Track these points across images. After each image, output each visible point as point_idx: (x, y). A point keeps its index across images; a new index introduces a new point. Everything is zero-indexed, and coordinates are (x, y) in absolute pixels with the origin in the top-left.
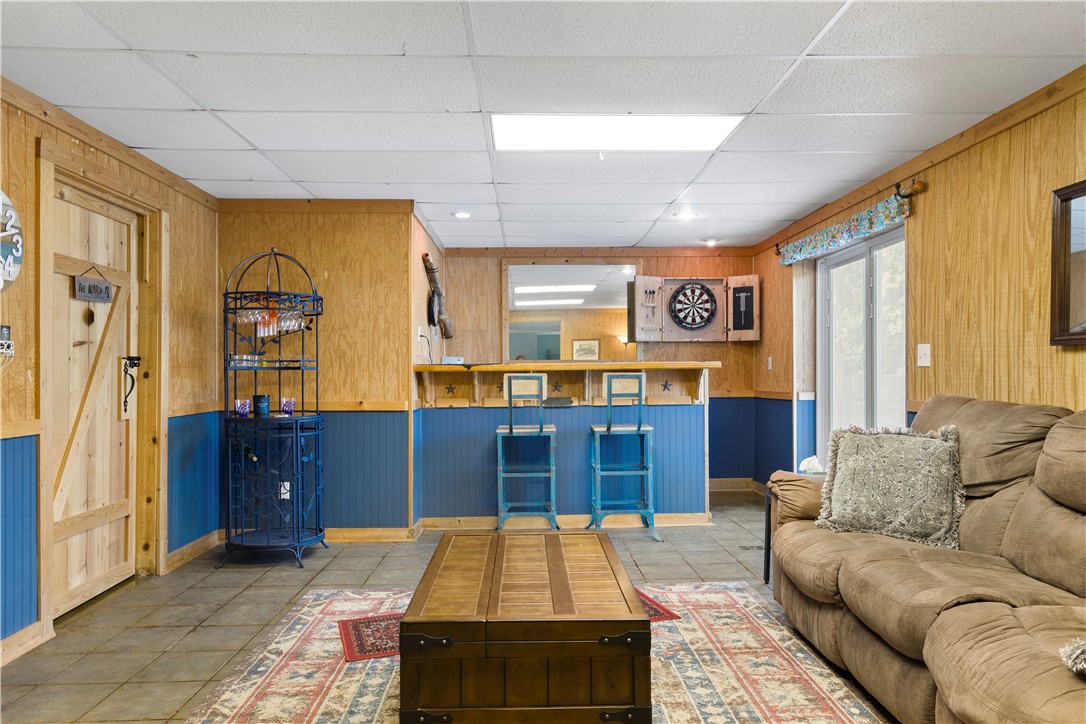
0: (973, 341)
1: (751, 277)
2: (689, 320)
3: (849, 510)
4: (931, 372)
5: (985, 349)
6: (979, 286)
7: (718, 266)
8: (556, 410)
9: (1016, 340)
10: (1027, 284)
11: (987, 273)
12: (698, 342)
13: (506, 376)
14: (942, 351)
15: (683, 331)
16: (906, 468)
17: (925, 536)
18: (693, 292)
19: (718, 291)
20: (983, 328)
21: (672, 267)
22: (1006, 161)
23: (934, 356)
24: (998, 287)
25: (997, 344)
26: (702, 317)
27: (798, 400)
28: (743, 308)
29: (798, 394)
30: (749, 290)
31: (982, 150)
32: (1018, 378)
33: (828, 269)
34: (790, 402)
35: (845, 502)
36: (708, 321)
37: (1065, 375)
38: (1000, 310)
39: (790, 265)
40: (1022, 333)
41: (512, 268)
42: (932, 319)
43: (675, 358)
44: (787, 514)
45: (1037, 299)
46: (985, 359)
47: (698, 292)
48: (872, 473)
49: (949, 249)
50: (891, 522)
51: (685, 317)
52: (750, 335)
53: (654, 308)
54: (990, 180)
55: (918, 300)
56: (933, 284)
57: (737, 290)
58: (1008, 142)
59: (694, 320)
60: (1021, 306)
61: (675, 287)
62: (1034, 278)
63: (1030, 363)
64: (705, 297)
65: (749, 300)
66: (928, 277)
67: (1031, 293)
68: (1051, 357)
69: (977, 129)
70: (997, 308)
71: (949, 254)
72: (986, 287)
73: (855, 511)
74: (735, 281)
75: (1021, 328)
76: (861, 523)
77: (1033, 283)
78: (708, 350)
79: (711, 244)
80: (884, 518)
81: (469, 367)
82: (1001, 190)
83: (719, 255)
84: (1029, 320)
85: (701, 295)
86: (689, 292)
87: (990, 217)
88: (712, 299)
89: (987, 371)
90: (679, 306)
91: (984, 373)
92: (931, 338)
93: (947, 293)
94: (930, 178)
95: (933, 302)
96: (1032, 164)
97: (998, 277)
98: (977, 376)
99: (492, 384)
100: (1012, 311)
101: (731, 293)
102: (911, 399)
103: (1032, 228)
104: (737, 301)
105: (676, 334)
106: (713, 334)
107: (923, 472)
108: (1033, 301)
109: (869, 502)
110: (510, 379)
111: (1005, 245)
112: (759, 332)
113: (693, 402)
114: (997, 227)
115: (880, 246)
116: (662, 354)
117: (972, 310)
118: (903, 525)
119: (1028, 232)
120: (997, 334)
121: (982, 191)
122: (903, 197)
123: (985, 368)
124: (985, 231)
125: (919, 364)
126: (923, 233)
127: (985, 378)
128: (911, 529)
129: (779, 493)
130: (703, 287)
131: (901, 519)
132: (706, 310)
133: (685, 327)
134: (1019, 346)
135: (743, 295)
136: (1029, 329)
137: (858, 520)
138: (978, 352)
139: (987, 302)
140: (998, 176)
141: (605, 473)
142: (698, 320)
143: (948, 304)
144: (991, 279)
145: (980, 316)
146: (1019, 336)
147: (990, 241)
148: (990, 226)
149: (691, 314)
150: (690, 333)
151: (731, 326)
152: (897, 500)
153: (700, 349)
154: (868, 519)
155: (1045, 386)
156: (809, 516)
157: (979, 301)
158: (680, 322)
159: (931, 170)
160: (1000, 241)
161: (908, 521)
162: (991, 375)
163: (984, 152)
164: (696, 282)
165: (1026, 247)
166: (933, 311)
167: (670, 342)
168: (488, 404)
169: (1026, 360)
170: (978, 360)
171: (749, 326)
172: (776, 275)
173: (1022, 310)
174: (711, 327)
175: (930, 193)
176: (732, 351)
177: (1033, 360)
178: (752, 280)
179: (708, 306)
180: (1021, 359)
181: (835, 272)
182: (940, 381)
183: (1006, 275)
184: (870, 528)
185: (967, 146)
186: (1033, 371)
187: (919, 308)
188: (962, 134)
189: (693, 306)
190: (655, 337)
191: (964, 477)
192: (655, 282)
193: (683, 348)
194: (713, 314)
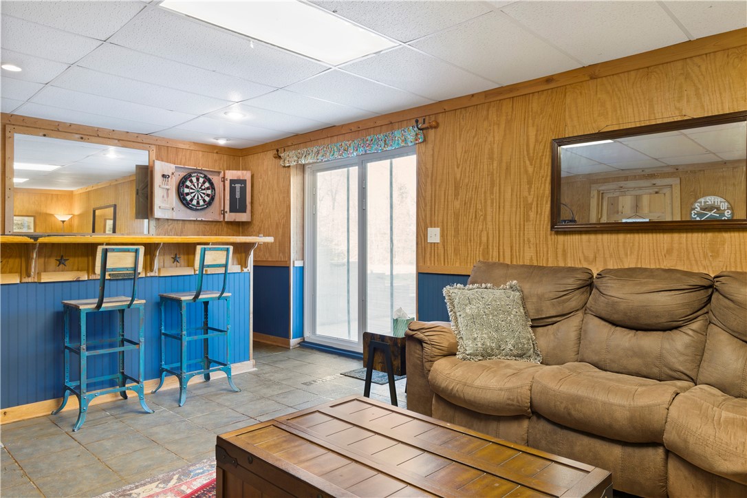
0: (480, 227)
1: (245, 172)
2: (194, 202)
3: (480, 345)
4: (441, 247)
5: (491, 232)
6: (485, 192)
7: (216, 161)
8: (122, 282)
9: (518, 227)
10: (526, 194)
11: (493, 185)
12: (202, 221)
13: (100, 249)
14: (451, 232)
15: (189, 211)
16: (503, 311)
17: (521, 356)
18: (198, 180)
19: (216, 180)
20: (489, 218)
21: (180, 157)
22: (509, 117)
23: (442, 235)
24: (502, 194)
25: (501, 229)
26: (204, 201)
27: (294, 266)
28: (238, 196)
29: (294, 262)
30: (243, 182)
31: (489, 108)
32: (519, 250)
33: (314, 173)
34: (288, 268)
35: (475, 339)
36: (209, 204)
37: (557, 249)
38: (504, 208)
39: (289, 167)
40: (522, 223)
41: (17, 136)
42: (442, 212)
43: (181, 234)
44: (436, 354)
45: (535, 203)
46: (491, 239)
47: (201, 180)
48: (484, 316)
49: (458, 168)
50: (504, 350)
51: (192, 200)
52: (243, 217)
53: (168, 190)
54: (496, 127)
55: (428, 198)
56: (443, 189)
57: (232, 182)
58: (511, 105)
59: (198, 203)
60: (522, 206)
61: (183, 174)
62: (533, 190)
63: (529, 241)
64: (207, 185)
65: (243, 190)
66: (438, 184)
67: (530, 200)
68: (546, 238)
69: (487, 94)
70: (501, 207)
71: (458, 172)
72: (492, 193)
73: (483, 345)
74: (231, 174)
75: (522, 220)
76: (488, 353)
77: (532, 193)
78: (208, 227)
79: (222, 142)
80: (500, 347)
81: (36, 238)
82: (505, 135)
83: (217, 153)
84: (528, 216)
85: (204, 183)
86: (194, 180)
87: (496, 150)
88: (212, 187)
89: (493, 246)
90: (186, 191)
91: (490, 247)
92: (440, 224)
93: (456, 195)
94: (440, 119)
95: (443, 200)
96: (530, 121)
97: (502, 188)
98: (483, 250)
99: (50, 256)
100: (514, 209)
101: (227, 184)
102: (421, 264)
103: (531, 160)
104: (232, 190)
105: (183, 213)
106: (212, 214)
107: (513, 313)
108: (532, 204)
109: (489, 338)
110: (105, 252)
111: (508, 169)
112: (250, 214)
113: (242, 270)
114: (501, 157)
115: (372, 160)
116: (171, 230)
117: (479, 206)
118: (511, 350)
119: (528, 162)
120: (501, 223)
121: (489, 134)
122: (419, 129)
123: (491, 244)
124: (491, 158)
125: (430, 240)
126: (433, 155)
127: (491, 250)
128: (515, 352)
129: (426, 338)
130: (205, 177)
131: (510, 346)
132: (208, 195)
133: (191, 209)
134: (520, 231)
135: (238, 186)
136: (528, 220)
137: (486, 351)
138: (484, 234)
139: (492, 203)
140: (503, 126)
141: (190, 338)
142: (201, 203)
143: (457, 204)
144: (496, 189)
145: (486, 211)
146: (520, 225)
147: (495, 165)
148: (495, 156)
149: (196, 197)
150: (193, 213)
151: (227, 209)
152: (505, 334)
153: (201, 226)
154: (492, 350)
155: (542, 255)
156: (451, 353)
157: (485, 202)
158: (187, 204)
159: (441, 115)
160: (504, 165)
161: (514, 347)
162: (496, 249)
163: (490, 109)
164: (200, 172)
165: (526, 171)
166: (442, 206)
167: (178, 220)
168: (46, 278)
169: (526, 239)
170: (484, 239)
171: (243, 209)
172: (270, 173)
173: (522, 209)
174: (211, 209)
175: (440, 130)
176: (225, 229)
177: (531, 240)
178: (245, 175)
179: (209, 192)
180: (522, 238)
181: (319, 174)
182: (449, 252)
183: (510, 188)
184: (493, 355)
185: (476, 104)
186: (531, 246)
187: (428, 205)
188: (473, 95)
189: (198, 191)
190: (167, 215)
191: (531, 314)
192: (169, 168)
193: (188, 226)
194: (212, 199)
